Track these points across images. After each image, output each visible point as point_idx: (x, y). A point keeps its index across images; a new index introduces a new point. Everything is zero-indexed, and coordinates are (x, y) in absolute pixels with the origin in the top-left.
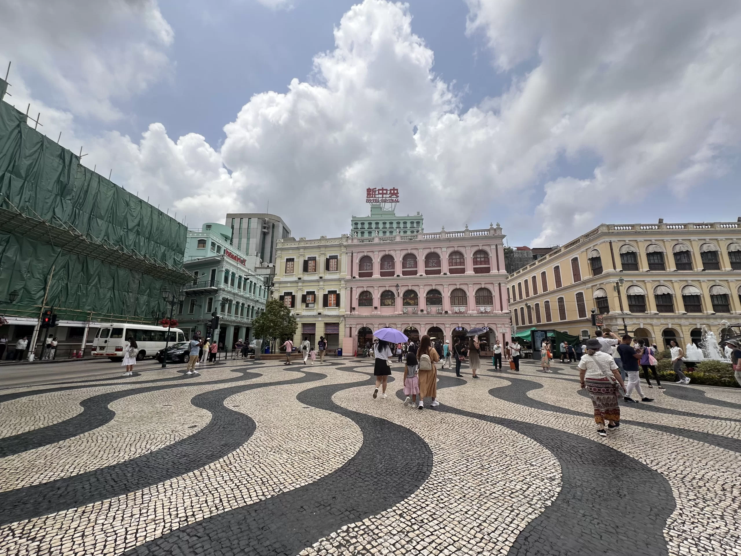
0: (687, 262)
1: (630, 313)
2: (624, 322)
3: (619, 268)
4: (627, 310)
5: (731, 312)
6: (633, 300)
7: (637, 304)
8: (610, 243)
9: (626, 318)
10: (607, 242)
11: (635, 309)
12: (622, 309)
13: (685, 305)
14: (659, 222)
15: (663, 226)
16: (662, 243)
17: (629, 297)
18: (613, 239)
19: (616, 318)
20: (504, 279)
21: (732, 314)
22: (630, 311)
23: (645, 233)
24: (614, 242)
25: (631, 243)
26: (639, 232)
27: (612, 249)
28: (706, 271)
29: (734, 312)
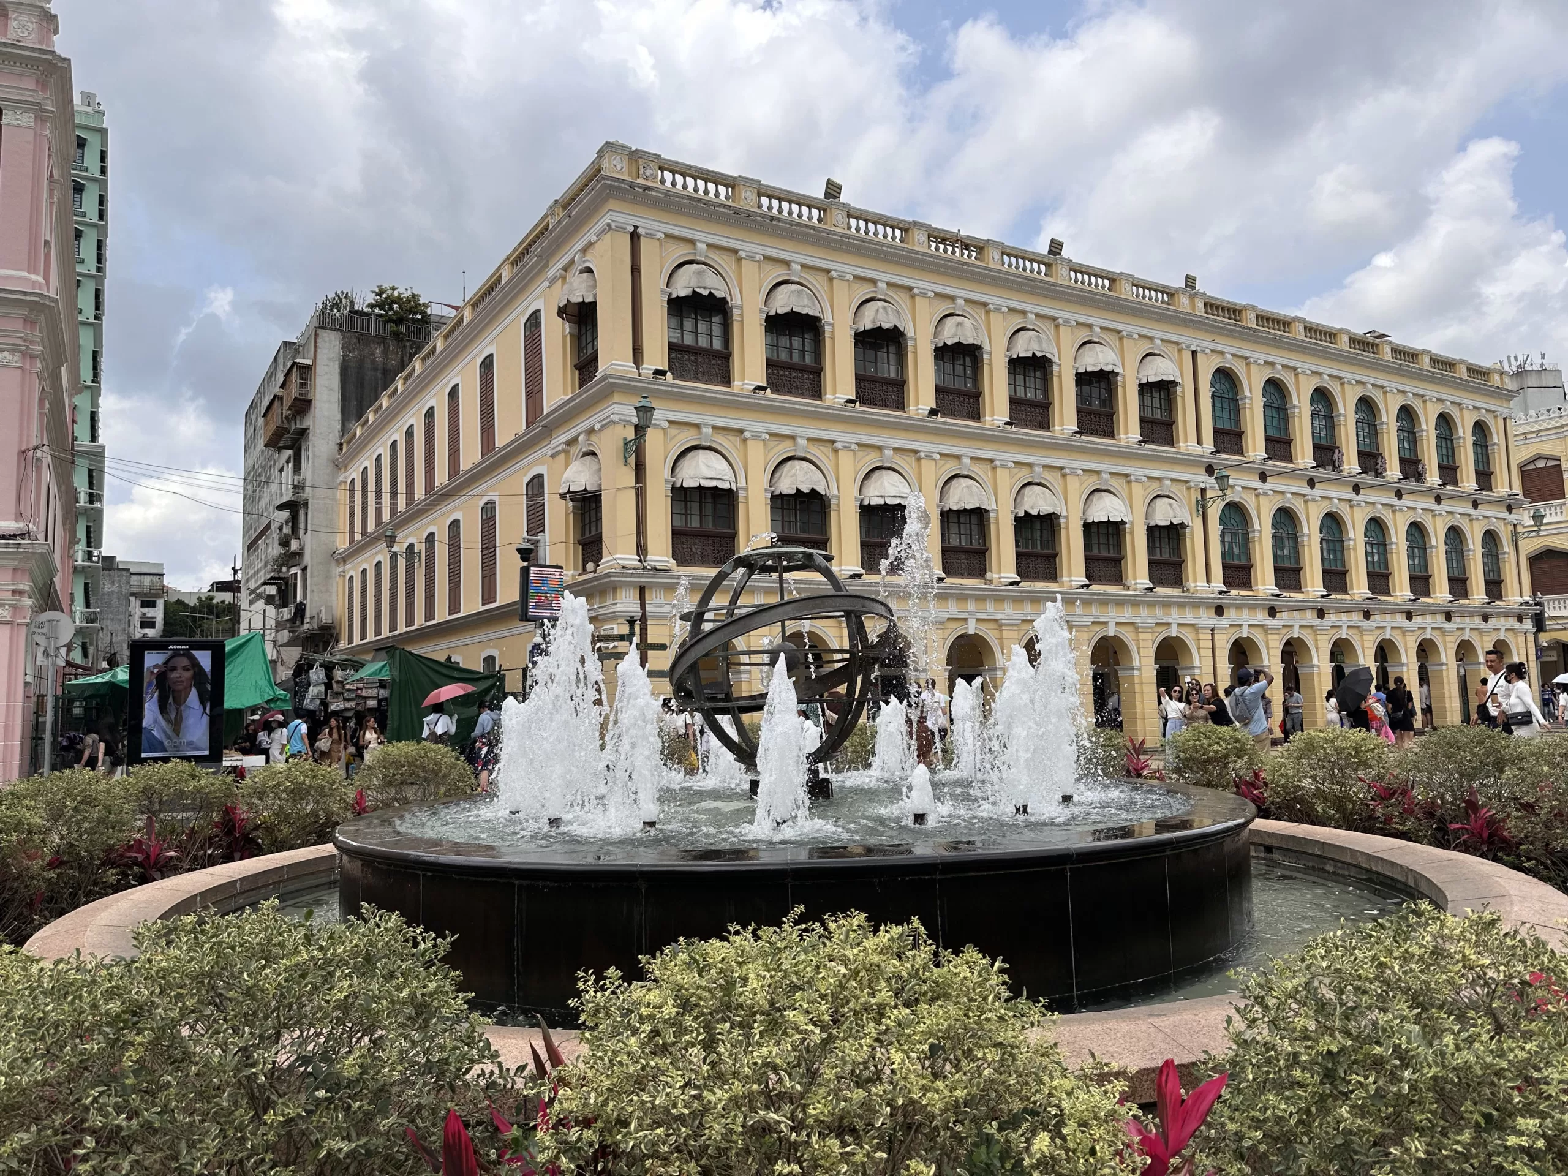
0: (893, 375)
1: (671, 563)
2: (643, 606)
3: (656, 356)
4: (660, 553)
5: (988, 575)
6: (695, 507)
7: (709, 526)
8: (635, 236)
9: (652, 586)
10: (620, 229)
11: (697, 549)
12: (641, 549)
13: (863, 545)
14: (827, 195)
15: (835, 212)
16: (826, 284)
17: (681, 495)
18: (650, 223)
19: (614, 588)
20: (18, 325)
21: (991, 582)
22: (674, 557)
23: (771, 226)
24: (650, 236)
25: (716, 258)
26: (749, 215)
27: (635, 270)
28: (939, 418)
29: (995, 576)
